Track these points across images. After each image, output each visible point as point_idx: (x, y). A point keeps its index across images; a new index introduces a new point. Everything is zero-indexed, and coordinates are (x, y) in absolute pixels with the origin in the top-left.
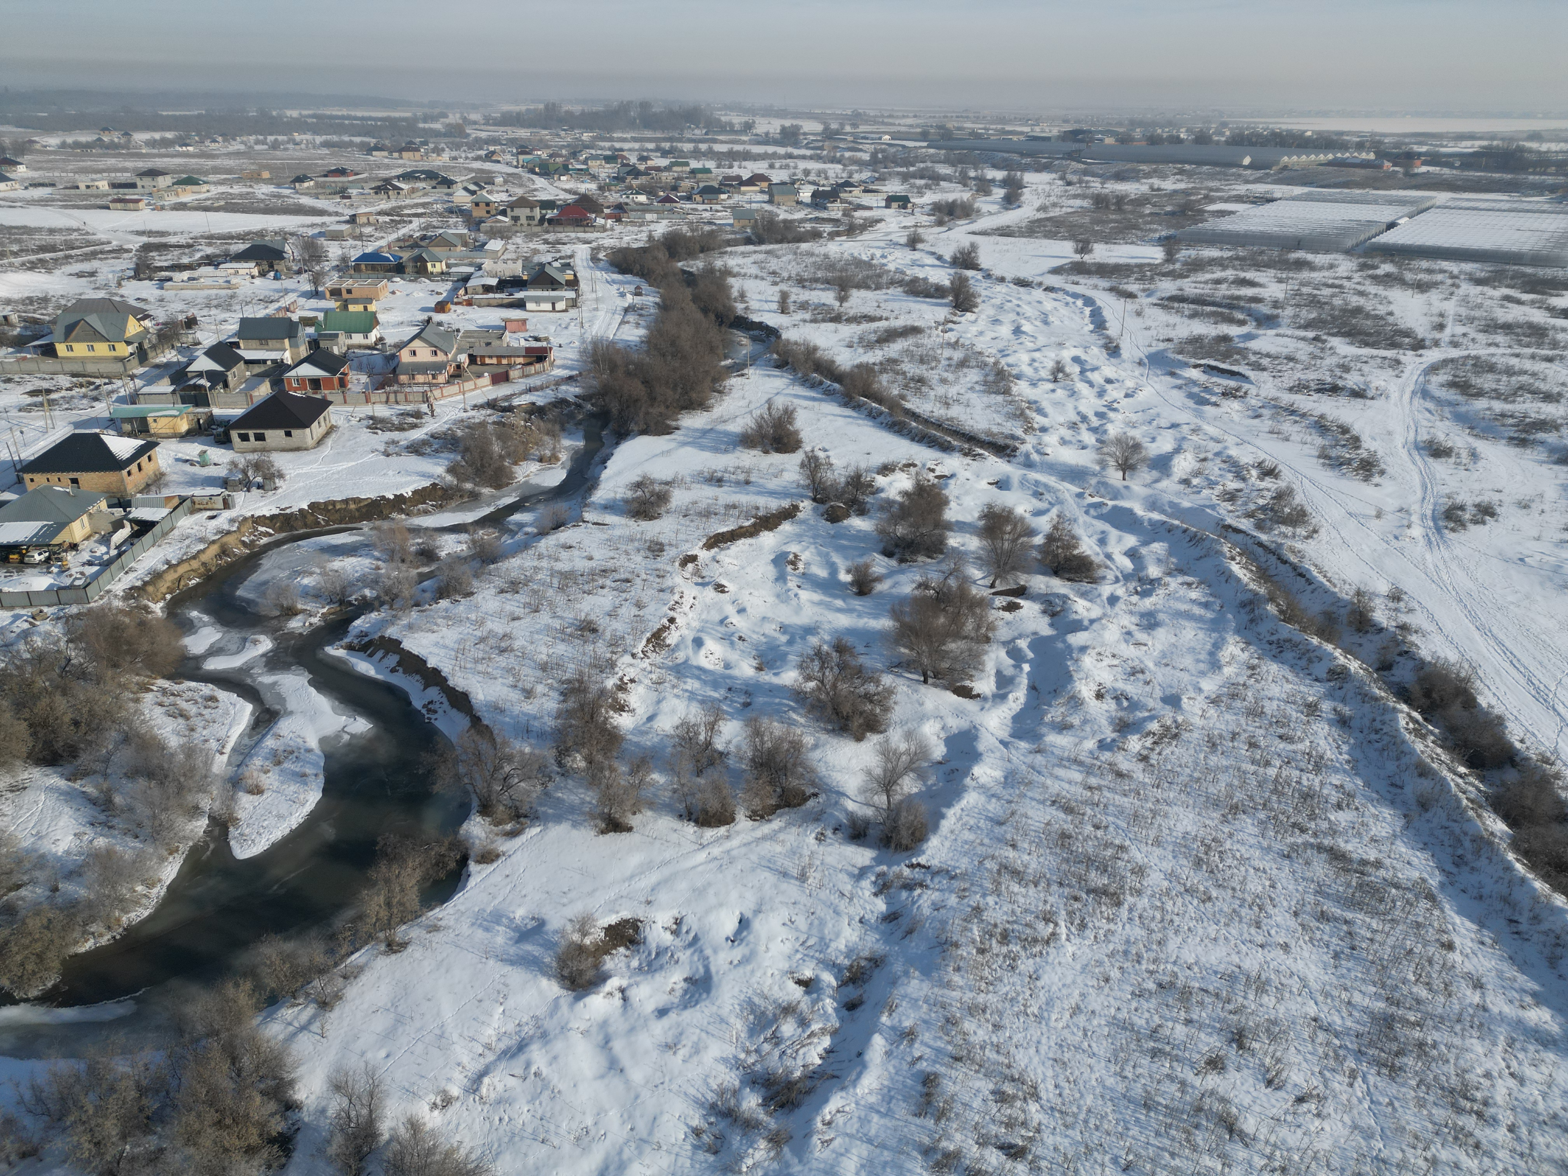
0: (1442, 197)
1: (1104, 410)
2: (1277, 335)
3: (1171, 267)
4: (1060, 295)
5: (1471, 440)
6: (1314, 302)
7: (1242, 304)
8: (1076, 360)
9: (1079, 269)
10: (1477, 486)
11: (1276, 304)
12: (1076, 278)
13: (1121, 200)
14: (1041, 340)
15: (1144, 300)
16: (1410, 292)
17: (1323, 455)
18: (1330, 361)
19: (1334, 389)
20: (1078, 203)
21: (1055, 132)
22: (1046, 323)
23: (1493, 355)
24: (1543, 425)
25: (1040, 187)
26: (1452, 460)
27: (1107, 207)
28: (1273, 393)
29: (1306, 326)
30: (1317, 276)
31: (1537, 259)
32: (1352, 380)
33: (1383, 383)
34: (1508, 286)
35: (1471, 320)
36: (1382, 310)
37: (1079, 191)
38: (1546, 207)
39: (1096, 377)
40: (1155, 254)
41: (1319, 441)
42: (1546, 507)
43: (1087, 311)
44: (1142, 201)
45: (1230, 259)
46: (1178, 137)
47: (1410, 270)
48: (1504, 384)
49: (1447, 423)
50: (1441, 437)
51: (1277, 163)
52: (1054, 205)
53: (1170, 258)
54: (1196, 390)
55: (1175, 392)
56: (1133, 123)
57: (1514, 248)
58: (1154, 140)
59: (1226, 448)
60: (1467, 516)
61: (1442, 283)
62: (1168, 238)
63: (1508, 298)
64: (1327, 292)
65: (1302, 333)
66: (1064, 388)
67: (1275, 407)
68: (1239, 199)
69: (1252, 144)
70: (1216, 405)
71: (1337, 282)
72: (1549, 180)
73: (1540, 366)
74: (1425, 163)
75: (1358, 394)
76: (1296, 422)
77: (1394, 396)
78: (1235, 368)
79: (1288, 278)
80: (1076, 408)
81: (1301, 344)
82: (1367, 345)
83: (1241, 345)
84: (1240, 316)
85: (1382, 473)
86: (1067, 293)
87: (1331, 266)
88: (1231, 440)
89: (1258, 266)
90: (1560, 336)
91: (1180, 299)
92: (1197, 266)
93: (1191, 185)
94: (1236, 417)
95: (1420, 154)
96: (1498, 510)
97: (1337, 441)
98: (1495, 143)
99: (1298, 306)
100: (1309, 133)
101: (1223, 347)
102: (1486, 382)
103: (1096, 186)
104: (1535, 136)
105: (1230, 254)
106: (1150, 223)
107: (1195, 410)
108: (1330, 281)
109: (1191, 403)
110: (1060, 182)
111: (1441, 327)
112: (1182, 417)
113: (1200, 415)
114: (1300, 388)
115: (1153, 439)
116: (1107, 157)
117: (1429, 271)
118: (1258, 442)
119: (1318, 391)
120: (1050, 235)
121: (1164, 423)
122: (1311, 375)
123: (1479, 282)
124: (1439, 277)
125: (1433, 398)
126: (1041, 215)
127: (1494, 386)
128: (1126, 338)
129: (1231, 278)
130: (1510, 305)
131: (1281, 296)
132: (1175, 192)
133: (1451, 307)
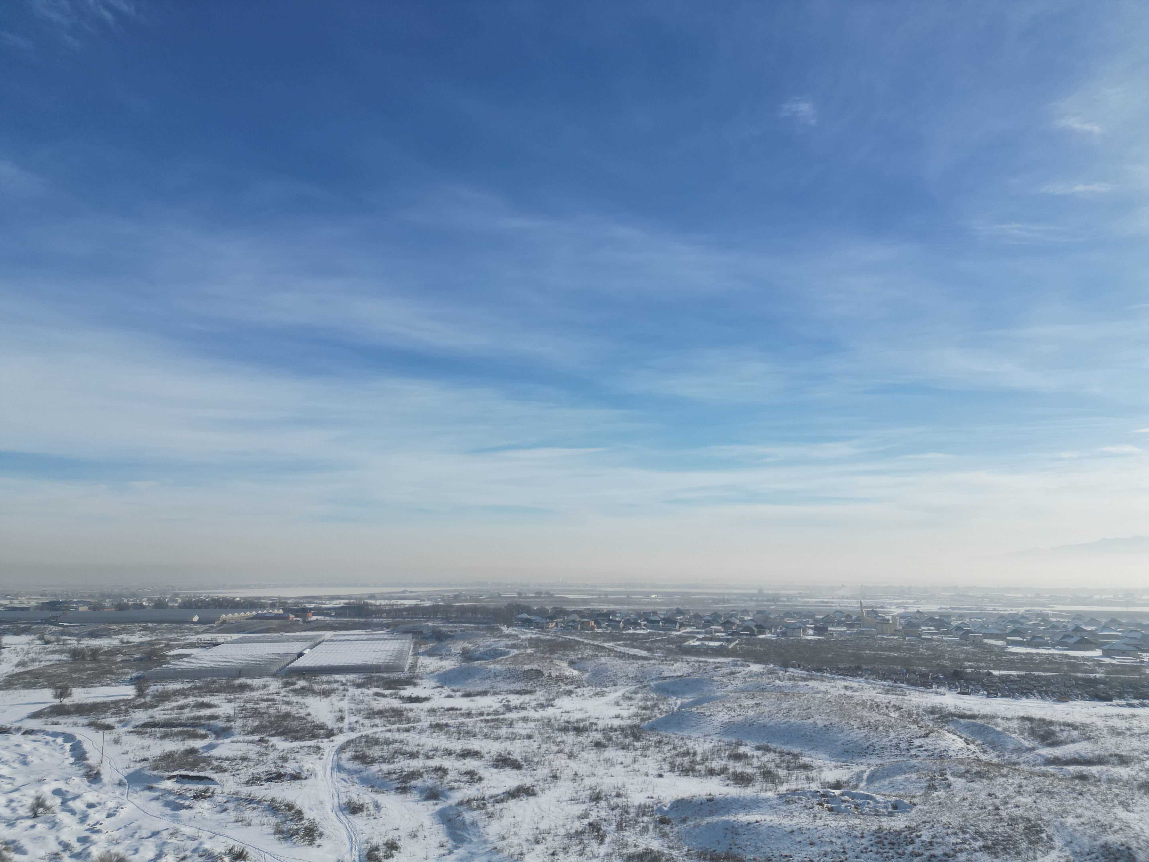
0: (328, 634)
1: (87, 833)
2: (232, 742)
3: (143, 700)
4: (40, 736)
5: (373, 795)
6: (256, 713)
7: (203, 722)
8: (57, 792)
9: (59, 711)
10: (383, 829)
11: (229, 719)
12: (55, 719)
13: (95, 653)
14: (20, 780)
15: (120, 730)
16: (319, 698)
17: (278, 831)
18: (273, 755)
19: (279, 777)
20: (56, 657)
21: (33, 603)
22: (25, 763)
23: (376, 733)
24: (414, 775)
25: (19, 647)
26: (365, 813)
27: (83, 658)
28: (234, 788)
29: (252, 732)
30: (255, 694)
31: (389, 668)
32: (290, 767)
33: (311, 766)
34: (376, 687)
35: (359, 711)
36: (303, 713)
37: (57, 648)
38: (386, 636)
39: (78, 805)
40: (129, 692)
41: (273, 820)
42: (426, 833)
43: (68, 746)
44: (114, 652)
45: (190, 689)
46: (141, 604)
47: (316, 683)
48: (386, 751)
49: (357, 786)
50: (355, 798)
51: (218, 619)
52: (33, 660)
53: (141, 693)
54: (171, 798)
55: (154, 803)
56: (103, 596)
57: (375, 663)
58: (121, 607)
59: (201, 843)
60: (381, 854)
61: (337, 689)
62: (138, 678)
63: (377, 694)
64: (264, 705)
65: (250, 738)
66: (45, 822)
67: (237, 799)
68: (192, 645)
69: (198, 607)
70: (189, 807)
71: (270, 697)
72: (385, 621)
73: (404, 736)
74: (314, 614)
75: (296, 777)
76: (254, 808)
77: (320, 773)
78: (202, 774)
79: (235, 699)
80: (57, 838)
81: (251, 746)
82: (297, 739)
83: (205, 754)
84: (202, 732)
85: (321, 835)
86: (47, 733)
87: (265, 686)
88: (204, 835)
89: (212, 692)
90: (410, 714)
91: (153, 725)
92: (164, 697)
93: (154, 638)
94: (207, 814)
95: (310, 609)
96: (399, 844)
97: (286, 817)
98: (352, 601)
99: (245, 717)
100: (238, 599)
101: (191, 759)
102: (375, 752)
103: (73, 643)
104: (372, 597)
105: (189, 685)
106: (122, 668)
107: (172, 816)
108: (265, 697)
109: (168, 811)
110: (39, 642)
111: (341, 719)
112: (161, 824)
113: (176, 819)
114: (254, 780)
115: (136, 851)
116: (81, 620)
117: (328, 682)
118: (227, 832)
119: (268, 780)
120: (28, 686)
121: (145, 833)
122: (261, 769)
123: (359, 686)
124: (335, 686)
125: (344, 770)
126: (21, 670)
127: (380, 754)
128: (106, 765)
129: (192, 703)
130: (379, 698)
131: (231, 712)
132: (142, 643)
133: (345, 704)
